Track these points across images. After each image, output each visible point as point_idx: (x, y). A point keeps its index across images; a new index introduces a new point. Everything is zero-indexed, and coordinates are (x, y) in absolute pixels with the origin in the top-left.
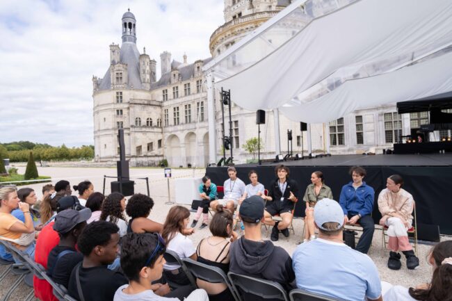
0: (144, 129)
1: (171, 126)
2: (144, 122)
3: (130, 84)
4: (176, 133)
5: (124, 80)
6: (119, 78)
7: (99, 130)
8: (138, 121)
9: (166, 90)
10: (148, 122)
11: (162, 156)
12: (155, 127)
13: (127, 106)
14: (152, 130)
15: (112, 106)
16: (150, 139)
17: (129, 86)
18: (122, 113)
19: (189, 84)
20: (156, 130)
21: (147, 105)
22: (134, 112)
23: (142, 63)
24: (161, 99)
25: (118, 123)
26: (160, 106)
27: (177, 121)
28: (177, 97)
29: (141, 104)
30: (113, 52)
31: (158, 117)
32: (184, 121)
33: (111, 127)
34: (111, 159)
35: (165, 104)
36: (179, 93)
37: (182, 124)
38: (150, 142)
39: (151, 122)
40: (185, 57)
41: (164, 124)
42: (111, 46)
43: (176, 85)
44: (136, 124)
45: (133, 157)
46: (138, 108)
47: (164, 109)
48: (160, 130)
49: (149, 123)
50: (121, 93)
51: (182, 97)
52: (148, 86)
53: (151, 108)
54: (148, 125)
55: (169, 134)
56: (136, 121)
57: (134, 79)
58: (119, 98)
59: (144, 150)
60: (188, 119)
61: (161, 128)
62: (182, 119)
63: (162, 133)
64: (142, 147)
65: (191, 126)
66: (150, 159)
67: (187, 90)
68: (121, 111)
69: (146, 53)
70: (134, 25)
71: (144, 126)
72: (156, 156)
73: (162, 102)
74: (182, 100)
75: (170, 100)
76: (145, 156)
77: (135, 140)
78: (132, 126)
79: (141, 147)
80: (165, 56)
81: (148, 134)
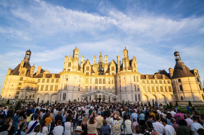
0: (30, 91)
1: (39, 90)
2: (30, 88)
3: (27, 75)
5: (25, 73)
6: (23, 72)
9: (40, 79)
11: (34, 100)
13: (24, 82)
14: (32, 91)
15: (18, 81)
18: (21, 84)
19: (49, 80)
20: (34, 91)
23: (32, 69)
24: (37, 81)
25: (18, 87)
26: (37, 84)
27: (42, 90)
29: (31, 83)
30: (22, 63)
31: (35, 87)
32: (45, 90)
33: (15, 88)
35: (39, 83)
36: (45, 81)
38: (31, 95)
39: (33, 89)
41: (36, 89)
43: (44, 79)
45: (24, 100)
47: (37, 85)
48: (35, 91)
50: (23, 77)
52: (32, 76)
53: (34, 84)
55: (37, 93)
56: (28, 88)
58: (21, 79)
59: (28, 98)
60: (47, 90)
65: (47, 92)
66: (29, 101)
67: (48, 81)
69: (34, 66)
70: (31, 55)
71: (30, 90)
72: (32, 100)
74: (45, 84)
75: (41, 82)
76: (28, 100)
77: (26, 94)
78: (26, 90)
79: (27, 96)
81: (31, 93)
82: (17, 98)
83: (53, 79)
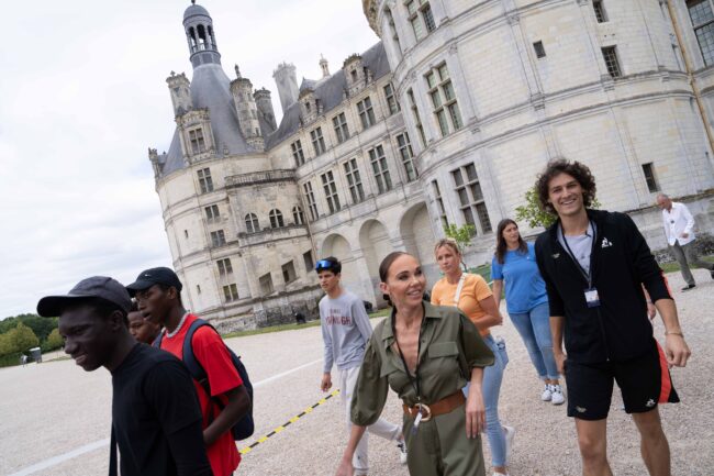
0: (267, 237)
1: (324, 216)
2: (264, 220)
3: (221, 147)
4: (339, 231)
5: (208, 142)
6: (197, 141)
7: (180, 259)
8: (251, 220)
9: (298, 142)
10: (272, 219)
12: (291, 226)
13: (223, 195)
14: (286, 235)
15: (195, 203)
16: (285, 256)
17: (219, 151)
18: (217, 213)
19: (342, 115)
20: (294, 232)
21: (264, 182)
22: (239, 204)
23: (237, 100)
24: (291, 163)
25: (213, 234)
26: (294, 179)
27: (334, 205)
28: (324, 151)
29: (250, 184)
30: (176, 90)
31: (294, 202)
32: (350, 199)
33: (201, 247)
34: (215, 315)
35: (303, 171)
36: (326, 140)
37: (347, 206)
38: (286, 261)
39: (280, 218)
40: (324, 64)
41: (308, 216)
42: (169, 80)
43: (316, 126)
44: (249, 227)
45: (256, 301)
46: (245, 195)
47: (301, 183)
48: (302, 231)
49: (277, 221)
50: (207, 170)
51: (333, 147)
52: (260, 144)
53: (273, 189)
54: (274, 225)
55: (323, 236)
56: (248, 223)
57: (228, 134)
58: (206, 182)
59: (278, 281)
60: (358, 194)
61: (304, 225)
62: (344, 195)
63: (308, 236)
64: (273, 275)
65: (367, 207)
66: (293, 298)
67: (342, 130)
68: (215, 207)
69: (243, 77)
70: (210, 29)
71: (267, 230)
72: (307, 289)
73: (294, 170)
74: (335, 154)
75: (311, 160)
76: (283, 294)
77: (253, 263)
78: (241, 235)
79: (269, 275)
80: (283, 74)
81: (280, 245)
82: (236, 297)
83: (361, 97)
